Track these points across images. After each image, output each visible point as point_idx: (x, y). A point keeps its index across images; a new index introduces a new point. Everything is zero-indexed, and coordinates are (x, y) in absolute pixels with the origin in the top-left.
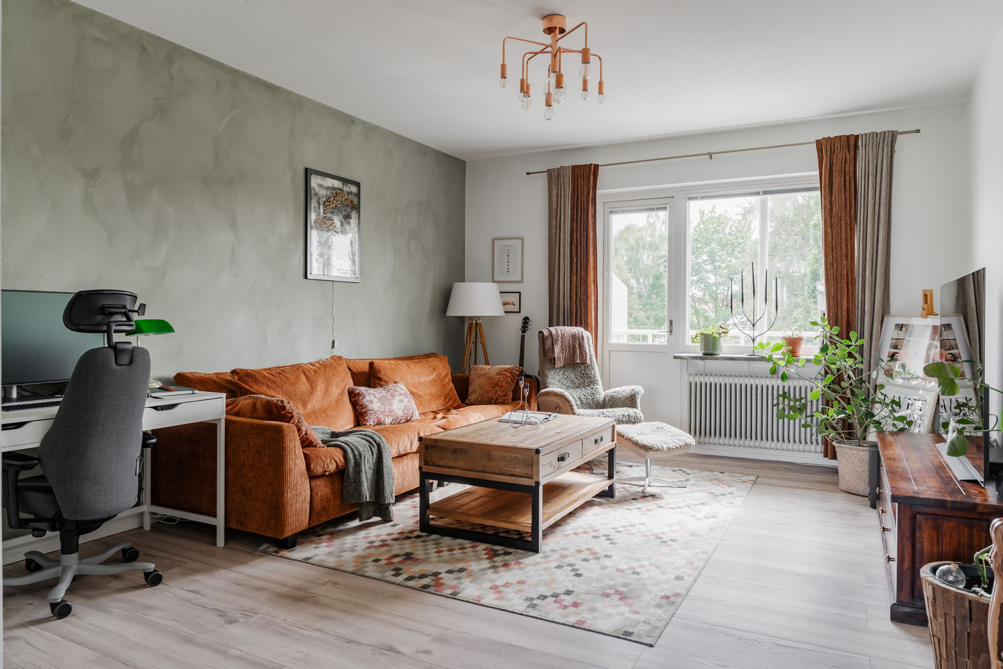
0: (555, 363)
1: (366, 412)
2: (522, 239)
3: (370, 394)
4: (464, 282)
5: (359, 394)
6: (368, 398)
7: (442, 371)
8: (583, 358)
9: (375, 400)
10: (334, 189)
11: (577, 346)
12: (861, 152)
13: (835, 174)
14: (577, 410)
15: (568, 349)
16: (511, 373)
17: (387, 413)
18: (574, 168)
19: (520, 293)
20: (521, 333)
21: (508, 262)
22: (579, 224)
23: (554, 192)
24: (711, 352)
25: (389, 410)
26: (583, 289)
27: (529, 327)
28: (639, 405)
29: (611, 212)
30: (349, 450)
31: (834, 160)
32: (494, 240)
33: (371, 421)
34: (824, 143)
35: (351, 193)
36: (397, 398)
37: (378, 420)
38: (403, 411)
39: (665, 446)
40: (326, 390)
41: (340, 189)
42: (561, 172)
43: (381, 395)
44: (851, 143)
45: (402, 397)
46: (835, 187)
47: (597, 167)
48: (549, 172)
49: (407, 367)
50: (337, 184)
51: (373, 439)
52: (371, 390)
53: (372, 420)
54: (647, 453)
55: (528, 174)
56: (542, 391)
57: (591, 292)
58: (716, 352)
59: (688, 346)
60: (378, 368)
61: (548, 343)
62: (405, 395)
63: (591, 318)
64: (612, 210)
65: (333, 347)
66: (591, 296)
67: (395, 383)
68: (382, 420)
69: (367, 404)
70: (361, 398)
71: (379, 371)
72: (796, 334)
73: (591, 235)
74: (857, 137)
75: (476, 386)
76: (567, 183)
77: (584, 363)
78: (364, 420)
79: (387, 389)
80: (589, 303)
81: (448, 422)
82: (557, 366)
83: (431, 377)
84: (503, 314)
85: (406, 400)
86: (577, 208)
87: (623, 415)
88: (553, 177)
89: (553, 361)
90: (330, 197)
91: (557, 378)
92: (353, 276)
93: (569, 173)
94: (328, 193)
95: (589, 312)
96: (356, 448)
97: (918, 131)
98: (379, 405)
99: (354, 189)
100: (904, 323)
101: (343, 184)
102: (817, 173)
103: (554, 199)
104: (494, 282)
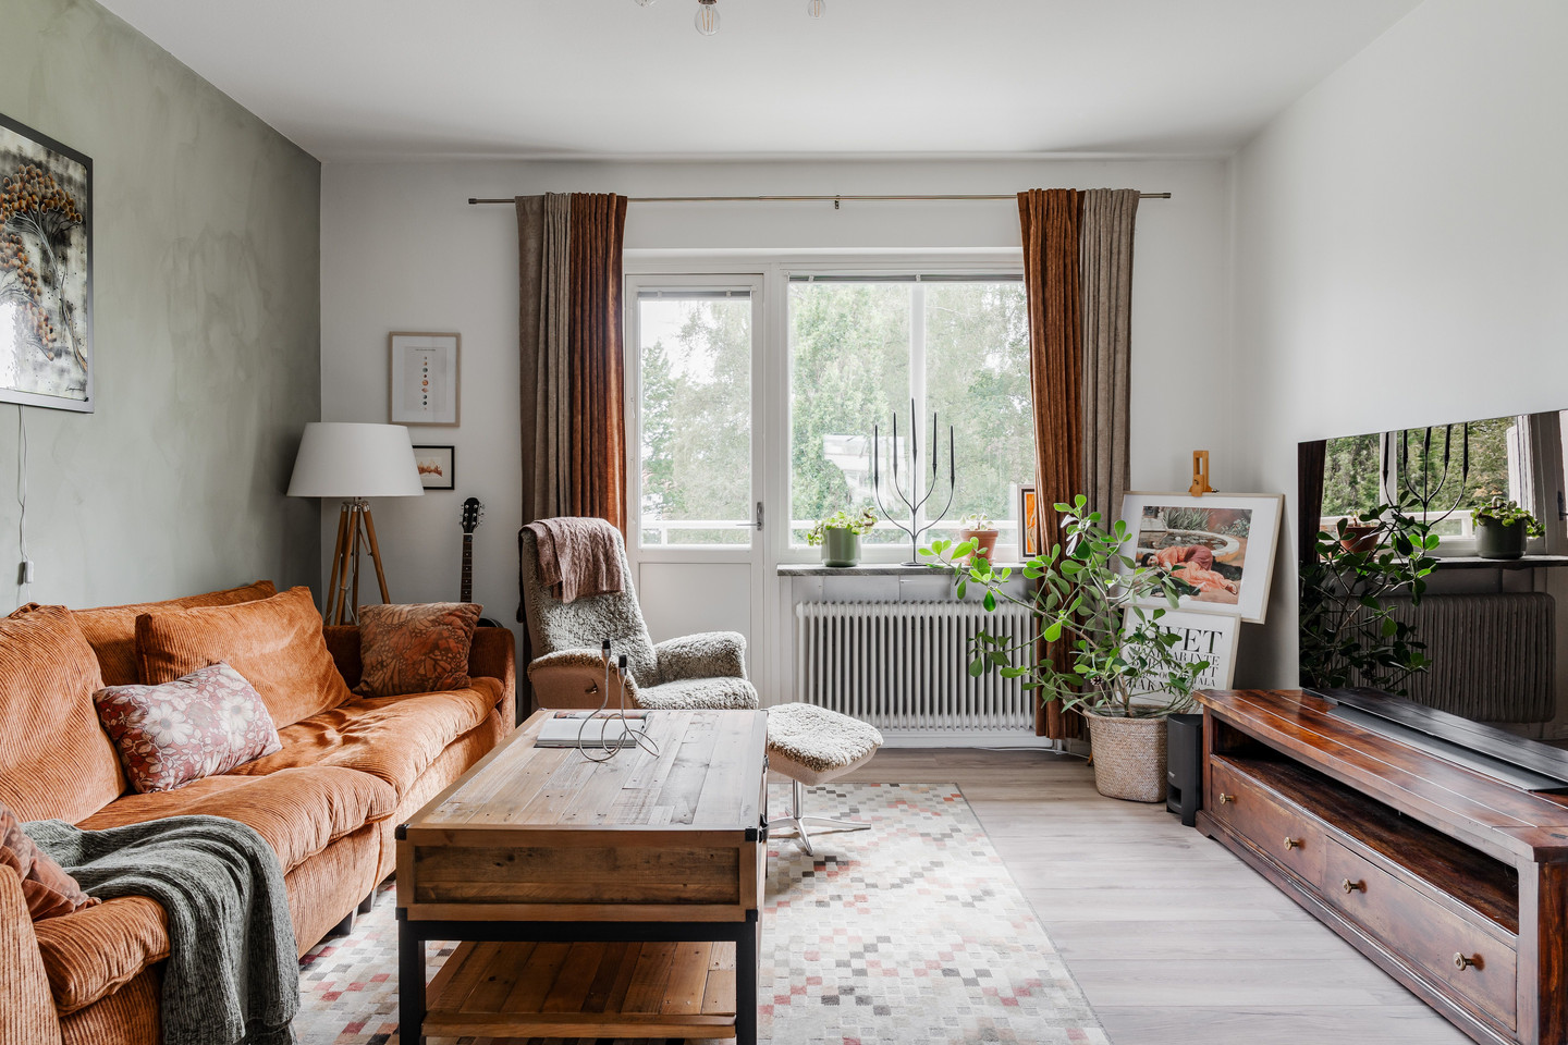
0: (561, 594)
1: (152, 754)
2: (458, 336)
3: (159, 704)
4: (320, 421)
5: (128, 708)
6: (155, 714)
7: (306, 625)
8: (612, 580)
9: (176, 717)
10: (24, 160)
11: (602, 558)
12: (1088, 218)
13: (1050, 254)
14: (642, 693)
15: (584, 564)
16: (463, 619)
17: (209, 749)
18: (576, 198)
19: (452, 448)
20: (461, 533)
21: (426, 383)
22: (588, 313)
23: (532, 244)
24: (842, 561)
25: (214, 736)
26: (596, 440)
27: (479, 518)
28: (744, 670)
29: (640, 294)
30: (177, 896)
31: (1049, 231)
32: (390, 336)
33: (168, 774)
34: (1032, 199)
35: (70, 180)
36: (227, 704)
37: (187, 770)
38: (245, 737)
39: (848, 756)
40: (36, 707)
41: (39, 165)
42: (549, 205)
43: (188, 701)
44: (1072, 203)
45: (238, 700)
46: (1051, 274)
47: (623, 201)
48: (521, 203)
49: (232, 622)
50: (30, 149)
51: (233, 843)
52: (162, 692)
53: (172, 772)
54: (819, 775)
55: (472, 201)
56: (538, 660)
57: (613, 449)
58: (852, 561)
59: (794, 551)
60: (163, 629)
61: (547, 552)
62: (247, 695)
63: (614, 498)
64: (642, 290)
65: (22, 579)
66: (613, 456)
67: (210, 663)
68: (198, 767)
69: (155, 730)
70: (135, 716)
71: (167, 637)
72: (987, 526)
73: (612, 335)
74: (1082, 194)
75: (380, 653)
76: (561, 226)
77: (614, 590)
78: (149, 775)
79: (195, 684)
80: (610, 470)
81: (373, 751)
82: (565, 600)
83: (286, 641)
84: (420, 492)
85: (249, 705)
86: (583, 279)
87: (726, 694)
88: (532, 214)
89: (557, 590)
90: (12, 181)
91: (566, 624)
92: (79, 395)
93: (566, 207)
94: (8, 168)
95: (610, 488)
96: (197, 886)
97: (1167, 196)
98: (187, 728)
99: (76, 173)
100: (1160, 505)
101: (49, 154)
102: (1020, 250)
103: (532, 259)
104: (390, 422)
